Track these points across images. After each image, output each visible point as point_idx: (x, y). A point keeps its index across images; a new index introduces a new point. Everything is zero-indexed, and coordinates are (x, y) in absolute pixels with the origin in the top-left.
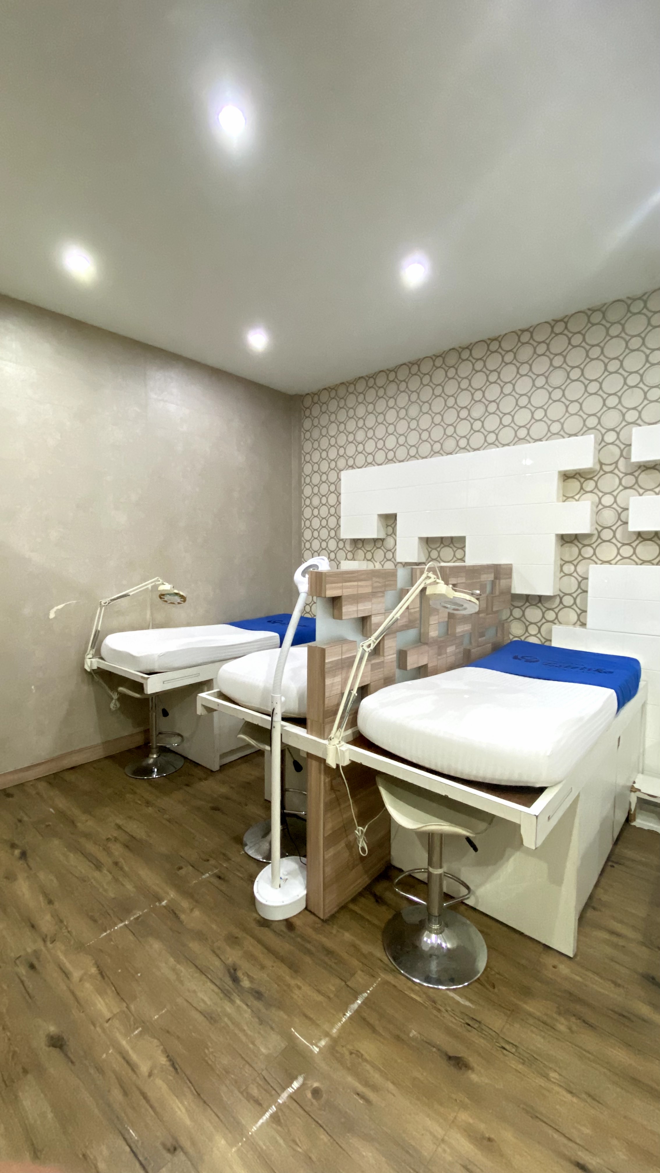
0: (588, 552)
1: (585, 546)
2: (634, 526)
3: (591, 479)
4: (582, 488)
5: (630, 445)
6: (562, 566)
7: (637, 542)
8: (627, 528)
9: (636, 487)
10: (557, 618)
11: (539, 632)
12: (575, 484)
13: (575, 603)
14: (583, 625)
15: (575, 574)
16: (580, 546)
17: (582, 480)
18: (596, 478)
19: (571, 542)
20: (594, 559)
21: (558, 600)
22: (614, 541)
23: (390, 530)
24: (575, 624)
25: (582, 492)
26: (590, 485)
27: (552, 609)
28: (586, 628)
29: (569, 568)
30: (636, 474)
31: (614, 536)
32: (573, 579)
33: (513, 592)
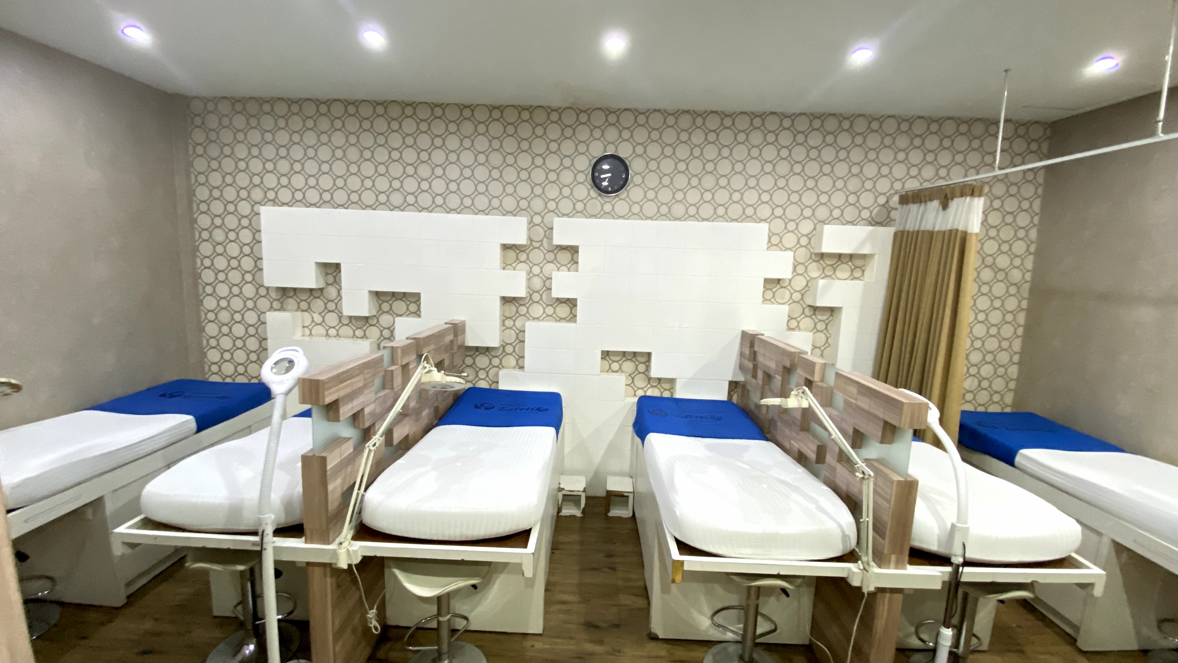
0: (523, 310)
1: (521, 305)
2: (556, 293)
3: (524, 251)
4: (517, 258)
5: (552, 229)
6: (504, 321)
7: (556, 304)
8: (551, 293)
9: (555, 262)
10: (501, 363)
11: (487, 376)
12: (512, 254)
13: (514, 351)
14: (522, 368)
15: (514, 328)
16: (517, 305)
17: (518, 252)
18: (527, 251)
19: (510, 302)
20: (528, 316)
21: (502, 349)
22: (541, 302)
23: (331, 279)
24: (514, 368)
25: (518, 261)
26: (523, 257)
27: (497, 357)
28: (524, 371)
29: (509, 323)
30: (555, 251)
31: (541, 298)
32: (512, 331)
33: (466, 344)
